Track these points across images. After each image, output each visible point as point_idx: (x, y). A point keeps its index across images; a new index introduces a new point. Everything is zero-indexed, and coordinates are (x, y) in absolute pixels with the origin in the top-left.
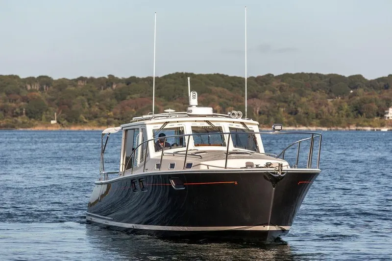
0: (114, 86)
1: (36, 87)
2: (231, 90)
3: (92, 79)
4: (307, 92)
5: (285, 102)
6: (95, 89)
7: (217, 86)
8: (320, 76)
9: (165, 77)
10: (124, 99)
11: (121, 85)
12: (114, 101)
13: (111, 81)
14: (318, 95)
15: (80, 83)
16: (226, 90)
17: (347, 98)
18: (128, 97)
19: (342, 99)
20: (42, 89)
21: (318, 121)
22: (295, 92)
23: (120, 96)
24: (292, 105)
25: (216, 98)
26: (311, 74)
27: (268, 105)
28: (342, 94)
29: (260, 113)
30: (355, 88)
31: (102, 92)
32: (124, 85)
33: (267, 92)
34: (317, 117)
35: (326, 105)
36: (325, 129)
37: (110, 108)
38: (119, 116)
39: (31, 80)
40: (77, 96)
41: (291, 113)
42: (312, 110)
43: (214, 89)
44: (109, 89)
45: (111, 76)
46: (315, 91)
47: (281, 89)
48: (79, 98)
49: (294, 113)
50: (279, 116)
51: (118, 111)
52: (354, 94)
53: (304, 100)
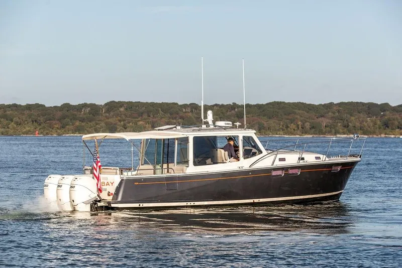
0: (236, 110)
1: (189, 110)
2: (308, 112)
3: (223, 106)
4: (355, 113)
5: (341, 120)
6: (224, 111)
7: (299, 110)
8: (363, 104)
9: (267, 104)
12: (236, 119)
13: (234, 106)
14: (361, 115)
15: (215, 108)
16: (304, 112)
17: (379, 118)
19: (376, 118)
20: (192, 111)
21: (362, 131)
22: (347, 113)
23: (240, 116)
24: (345, 121)
25: (299, 117)
26: (357, 103)
27: (331, 121)
28: (377, 115)
29: (325, 126)
30: (384, 111)
31: (229, 113)
33: (330, 114)
34: (361, 129)
35: (367, 122)
36: (366, 136)
39: (185, 106)
41: (345, 127)
42: (358, 124)
43: (297, 111)
44: (233, 112)
45: (234, 104)
46: (359, 113)
47: (339, 112)
49: (346, 126)
50: (337, 128)
52: (384, 115)
53: (353, 118)
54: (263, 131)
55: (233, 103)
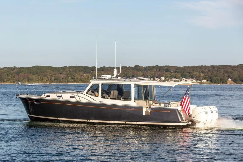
0: (16, 70)
2: (53, 71)
3: (8, 68)
4: (78, 72)
5: (71, 75)
6: (9, 71)
7: (49, 70)
8: (82, 67)
9: (32, 67)
10: (19, 74)
11: (18, 70)
12: (16, 75)
13: (15, 68)
14: (81, 73)
15: (5, 69)
16: (52, 71)
18: (20, 74)
19: (89, 74)
21: (81, 81)
22: (74, 72)
23: (18, 73)
24: (73, 76)
25: (49, 74)
26: (79, 66)
27: (65, 76)
28: (89, 73)
29: (62, 79)
30: (93, 70)
31: (12, 72)
32: (19, 70)
33: (65, 72)
34: (81, 80)
35: (84, 76)
36: (83, 84)
37: (14, 77)
38: (17, 80)
40: (3, 73)
41: (72, 79)
42: (79, 78)
43: (47, 71)
44: (14, 71)
46: (80, 71)
47: (69, 71)
48: (4, 74)
49: (73, 78)
50: (69, 80)
51: (17, 78)
52: (93, 73)
53: (77, 74)
54: (30, 81)
55: (14, 67)
